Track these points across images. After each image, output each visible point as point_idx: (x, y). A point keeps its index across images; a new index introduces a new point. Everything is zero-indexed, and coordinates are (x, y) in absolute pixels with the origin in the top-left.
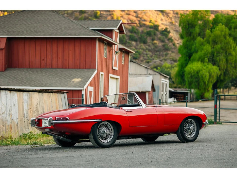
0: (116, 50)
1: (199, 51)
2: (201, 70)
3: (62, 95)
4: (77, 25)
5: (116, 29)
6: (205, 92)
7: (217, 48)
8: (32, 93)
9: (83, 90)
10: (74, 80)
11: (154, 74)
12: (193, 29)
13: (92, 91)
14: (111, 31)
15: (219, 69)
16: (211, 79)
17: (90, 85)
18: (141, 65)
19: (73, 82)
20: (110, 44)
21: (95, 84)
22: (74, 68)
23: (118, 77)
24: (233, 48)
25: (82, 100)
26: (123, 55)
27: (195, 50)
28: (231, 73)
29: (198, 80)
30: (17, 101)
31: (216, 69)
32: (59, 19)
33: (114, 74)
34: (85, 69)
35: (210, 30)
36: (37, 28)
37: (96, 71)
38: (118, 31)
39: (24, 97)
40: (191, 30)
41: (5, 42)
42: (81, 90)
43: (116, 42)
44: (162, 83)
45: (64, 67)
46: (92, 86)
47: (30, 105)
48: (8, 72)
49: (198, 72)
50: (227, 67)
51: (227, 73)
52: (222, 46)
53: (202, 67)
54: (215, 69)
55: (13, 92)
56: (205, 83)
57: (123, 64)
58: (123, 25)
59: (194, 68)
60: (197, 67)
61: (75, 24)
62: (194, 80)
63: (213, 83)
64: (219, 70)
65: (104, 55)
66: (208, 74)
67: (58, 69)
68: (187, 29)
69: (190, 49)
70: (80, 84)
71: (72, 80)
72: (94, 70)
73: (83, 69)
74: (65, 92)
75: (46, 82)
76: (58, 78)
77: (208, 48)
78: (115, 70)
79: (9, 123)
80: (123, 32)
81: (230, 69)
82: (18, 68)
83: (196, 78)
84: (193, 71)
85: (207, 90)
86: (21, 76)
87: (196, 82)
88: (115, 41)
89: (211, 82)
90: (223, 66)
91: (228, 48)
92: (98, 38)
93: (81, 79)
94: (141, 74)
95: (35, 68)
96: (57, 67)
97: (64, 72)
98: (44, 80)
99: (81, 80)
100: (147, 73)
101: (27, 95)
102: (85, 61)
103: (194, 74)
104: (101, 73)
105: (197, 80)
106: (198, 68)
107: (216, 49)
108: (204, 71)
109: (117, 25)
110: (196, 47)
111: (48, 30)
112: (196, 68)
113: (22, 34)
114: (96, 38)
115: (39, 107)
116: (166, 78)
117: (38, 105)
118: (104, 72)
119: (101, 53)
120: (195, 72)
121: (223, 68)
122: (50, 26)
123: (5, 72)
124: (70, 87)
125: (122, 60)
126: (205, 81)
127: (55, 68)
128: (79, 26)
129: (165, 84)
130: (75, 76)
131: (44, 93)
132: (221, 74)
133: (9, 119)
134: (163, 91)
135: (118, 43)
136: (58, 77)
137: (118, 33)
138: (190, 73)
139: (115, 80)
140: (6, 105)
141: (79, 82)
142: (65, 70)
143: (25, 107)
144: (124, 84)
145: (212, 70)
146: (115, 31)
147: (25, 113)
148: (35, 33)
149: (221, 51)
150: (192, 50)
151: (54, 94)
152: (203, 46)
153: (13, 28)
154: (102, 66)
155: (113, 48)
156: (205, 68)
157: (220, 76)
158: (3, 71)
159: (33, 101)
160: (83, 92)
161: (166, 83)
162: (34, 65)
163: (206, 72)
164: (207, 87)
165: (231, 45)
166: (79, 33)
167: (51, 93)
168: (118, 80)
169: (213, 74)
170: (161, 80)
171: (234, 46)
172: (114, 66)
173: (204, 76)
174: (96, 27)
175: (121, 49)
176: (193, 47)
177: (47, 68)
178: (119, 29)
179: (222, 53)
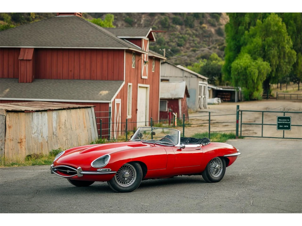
0: (145, 60)
1: (248, 43)
2: (250, 67)
3: (89, 109)
4: (105, 35)
5: (145, 38)
6: (254, 91)
7: (269, 41)
8: (61, 111)
9: (111, 103)
10: (101, 92)
11: (191, 76)
12: (242, 18)
13: (119, 104)
14: (140, 40)
15: (271, 65)
16: (261, 76)
17: (117, 97)
18: (176, 67)
19: (101, 94)
20: (138, 54)
21: (123, 96)
22: (102, 80)
23: (148, 86)
24: (286, 41)
25: (109, 113)
26: (154, 62)
27: (244, 42)
28: (284, 69)
29: (246, 78)
30: (47, 120)
31: (267, 64)
32: (87, 28)
33: (143, 83)
34: (113, 80)
35: (261, 19)
36: (64, 38)
37: (124, 83)
38: (147, 39)
39: (53, 116)
40: (240, 19)
41: (32, 53)
42: (108, 103)
43: (145, 52)
44: (200, 86)
45: (92, 78)
46: (119, 98)
47: (59, 122)
48: (36, 83)
49: (245, 69)
50: (280, 62)
51: (280, 69)
52: (274, 39)
53: (251, 63)
54: (265, 65)
55: (43, 113)
56: (253, 81)
57: (153, 71)
58: (152, 33)
59: (242, 64)
60: (245, 62)
61: (103, 34)
62: (242, 78)
63: (263, 81)
64: (270, 67)
65: (132, 65)
66: (257, 71)
67: (86, 81)
68: (236, 18)
69: (239, 41)
70: (107, 97)
71: (99, 92)
72: (122, 82)
73: (111, 80)
74: (92, 107)
75: (73, 94)
76: (85, 91)
77: (258, 40)
78: (144, 79)
79: (40, 141)
80: (153, 39)
81: (283, 64)
82: (46, 79)
83: (244, 75)
84: (240, 68)
85: (256, 89)
86: (49, 88)
87: (244, 79)
88: (144, 50)
89: (261, 80)
90: (275, 62)
91: (281, 41)
92: (126, 50)
93: (109, 91)
94: (176, 76)
95: (63, 79)
96: (85, 77)
97: (92, 84)
98: (71, 92)
99: (109, 93)
100: (183, 75)
101: (56, 114)
102: (113, 73)
103: (241, 70)
104: (129, 84)
105: (244, 77)
106: (246, 64)
107: (267, 42)
108: (252, 67)
109: (147, 34)
110: (245, 39)
111: (75, 40)
112: (244, 64)
113: (49, 44)
114: (124, 50)
115: (67, 124)
116: (204, 80)
117: (66, 122)
118: (132, 83)
119: (129, 64)
120: (243, 69)
121: (274, 64)
122: (77, 36)
123: (32, 83)
124: (97, 100)
125: (152, 67)
126: (254, 79)
127: (83, 80)
128: (107, 36)
129: (203, 87)
130: (102, 88)
131: (72, 110)
132: (272, 71)
133: (40, 137)
134: (200, 95)
135: (147, 52)
136: (86, 89)
137: (148, 41)
138: (237, 69)
139: (145, 89)
140: (38, 125)
141: (107, 95)
142: (93, 81)
143: (54, 125)
144: (154, 92)
145: (261, 67)
146: (144, 39)
147: (54, 130)
148: (62, 44)
149: (273, 44)
150: (241, 42)
151: (81, 109)
152: (252, 38)
153: (40, 38)
154: (130, 76)
155: (142, 58)
156: (254, 64)
157: (271, 73)
158: (31, 82)
159: (61, 118)
160: (111, 105)
161: (205, 85)
162: (62, 75)
163: (255, 69)
164: (256, 86)
165: (284, 37)
166: (107, 44)
167: (79, 109)
168: (147, 89)
169: (263, 71)
170: (198, 83)
171: (288, 39)
172: (143, 75)
173: (252, 73)
174: (125, 36)
175: (151, 58)
176: (242, 39)
177: (75, 79)
178: (148, 37)
179: (274, 46)
